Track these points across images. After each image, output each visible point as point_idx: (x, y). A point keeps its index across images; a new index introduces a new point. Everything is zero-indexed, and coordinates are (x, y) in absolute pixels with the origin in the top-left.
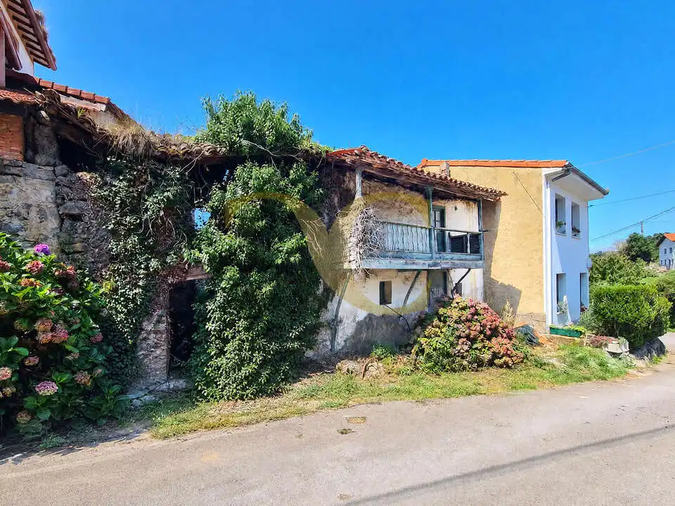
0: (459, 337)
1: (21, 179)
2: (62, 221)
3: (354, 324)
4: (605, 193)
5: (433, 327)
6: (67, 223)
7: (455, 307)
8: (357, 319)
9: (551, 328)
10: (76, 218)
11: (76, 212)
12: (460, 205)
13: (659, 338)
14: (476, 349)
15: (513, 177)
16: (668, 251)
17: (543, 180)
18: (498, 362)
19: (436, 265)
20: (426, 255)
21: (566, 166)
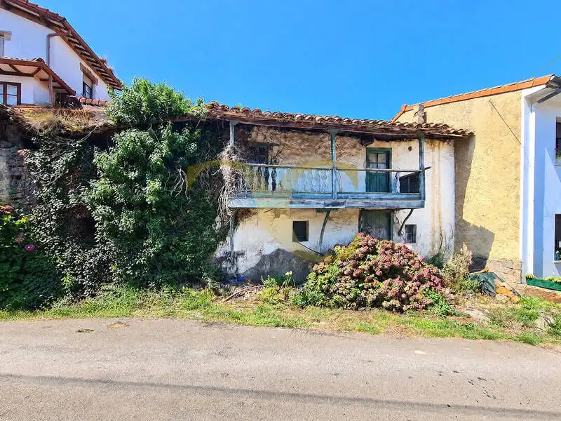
3: (259, 257)
8: (263, 254)
9: (527, 278)
10: (19, 178)
12: (416, 144)
15: (489, 108)
17: (523, 104)
18: (385, 304)
19: (338, 204)
20: (322, 195)
21: (553, 81)
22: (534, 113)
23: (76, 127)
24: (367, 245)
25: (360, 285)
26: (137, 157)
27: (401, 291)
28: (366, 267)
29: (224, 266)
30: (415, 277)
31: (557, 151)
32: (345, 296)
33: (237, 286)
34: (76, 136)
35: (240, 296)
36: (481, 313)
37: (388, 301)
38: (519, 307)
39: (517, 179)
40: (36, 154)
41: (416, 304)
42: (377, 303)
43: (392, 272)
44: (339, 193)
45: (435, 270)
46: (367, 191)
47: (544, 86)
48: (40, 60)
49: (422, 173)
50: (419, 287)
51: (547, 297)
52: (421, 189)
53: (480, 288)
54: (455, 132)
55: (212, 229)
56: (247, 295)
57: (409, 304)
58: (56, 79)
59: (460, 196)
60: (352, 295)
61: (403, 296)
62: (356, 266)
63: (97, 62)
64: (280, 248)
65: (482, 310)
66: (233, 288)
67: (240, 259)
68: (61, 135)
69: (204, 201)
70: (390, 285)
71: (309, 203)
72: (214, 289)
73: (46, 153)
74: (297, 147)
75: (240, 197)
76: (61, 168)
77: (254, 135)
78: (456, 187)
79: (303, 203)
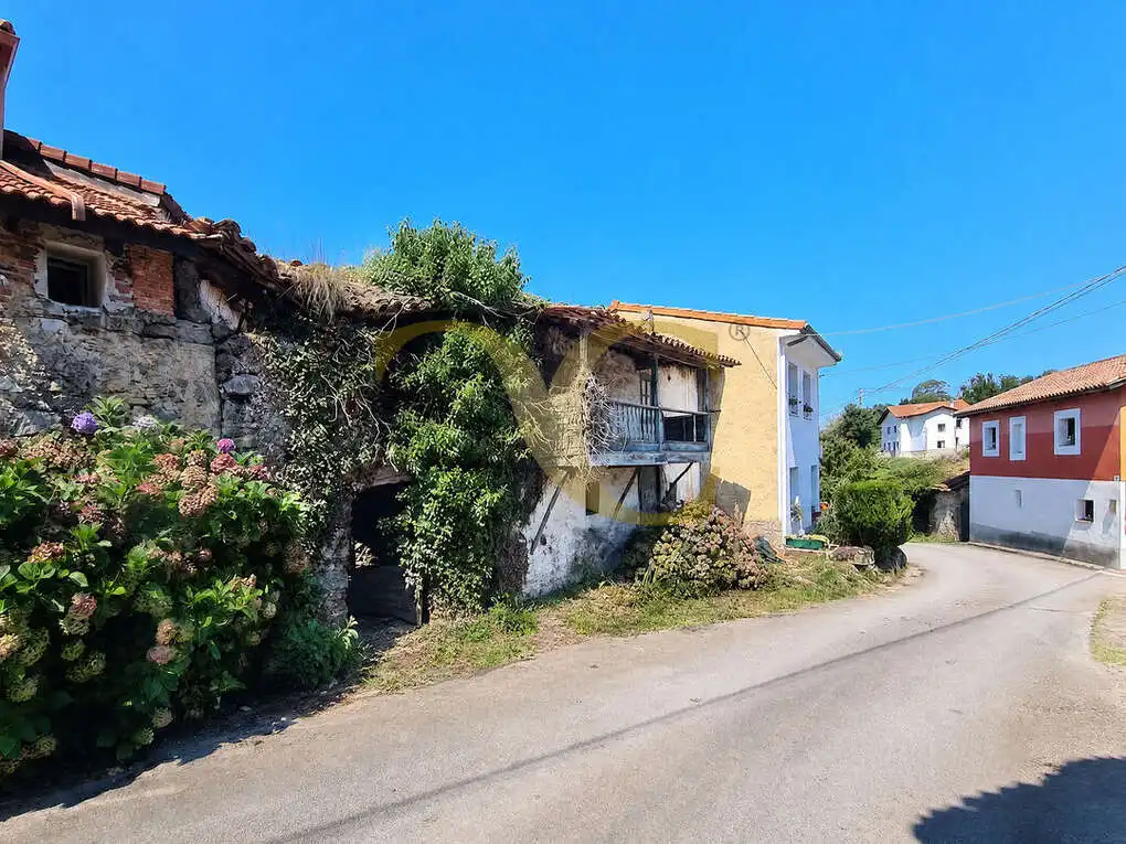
0: (697, 554)
1: (175, 345)
2: (223, 402)
4: (837, 359)
5: (663, 542)
6: (230, 406)
7: (688, 514)
9: (787, 540)
10: (241, 399)
11: (246, 391)
12: (674, 373)
13: (900, 547)
14: (717, 567)
16: (892, 429)
17: (778, 345)
47: (799, 331)
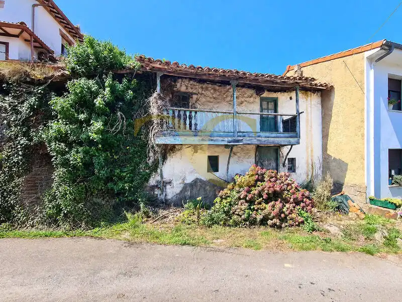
3: (182, 185)
8: (185, 182)
9: (370, 199)
15: (343, 66)
17: (365, 63)
18: (270, 222)
19: (238, 141)
20: (227, 134)
21: (385, 45)
22: (373, 70)
23: (39, 76)
24: (257, 174)
25: (252, 207)
26: (85, 102)
27: (281, 212)
28: (256, 192)
29: (156, 193)
30: (292, 200)
31: (389, 100)
32: (241, 216)
33: (164, 209)
34: (39, 83)
35: (165, 217)
36: (337, 228)
37: (272, 220)
38: (364, 222)
39: (363, 121)
40: (7, 98)
41: (291, 222)
42: (264, 222)
43: (275, 196)
44: (239, 132)
45: (307, 193)
46: (261, 131)
47: (380, 49)
48: (22, 23)
49: (298, 117)
50: (294, 207)
51: (383, 214)
52: (297, 129)
53: (338, 208)
54: (321, 85)
55: (146, 163)
56: (171, 217)
57: (287, 222)
58: (37, 40)
59: (325, 136)
60: (246, 215)
61: (283, 215)
62: (249, 192)
63: (72, 29)
64: (198, 177)
65: (338, 226)
66: (161, 211)
67: (168, 187)
68: (26, 82)
69: (140, 139)
70: (273, 206)
71: (217, 140)
72: (145, 213)
73: (14, 97)
74: (211, 96)
75: (164, 135)
76: (27, 110)
77: (178, 85)
78: (323, 128)
79: (212, 140)
